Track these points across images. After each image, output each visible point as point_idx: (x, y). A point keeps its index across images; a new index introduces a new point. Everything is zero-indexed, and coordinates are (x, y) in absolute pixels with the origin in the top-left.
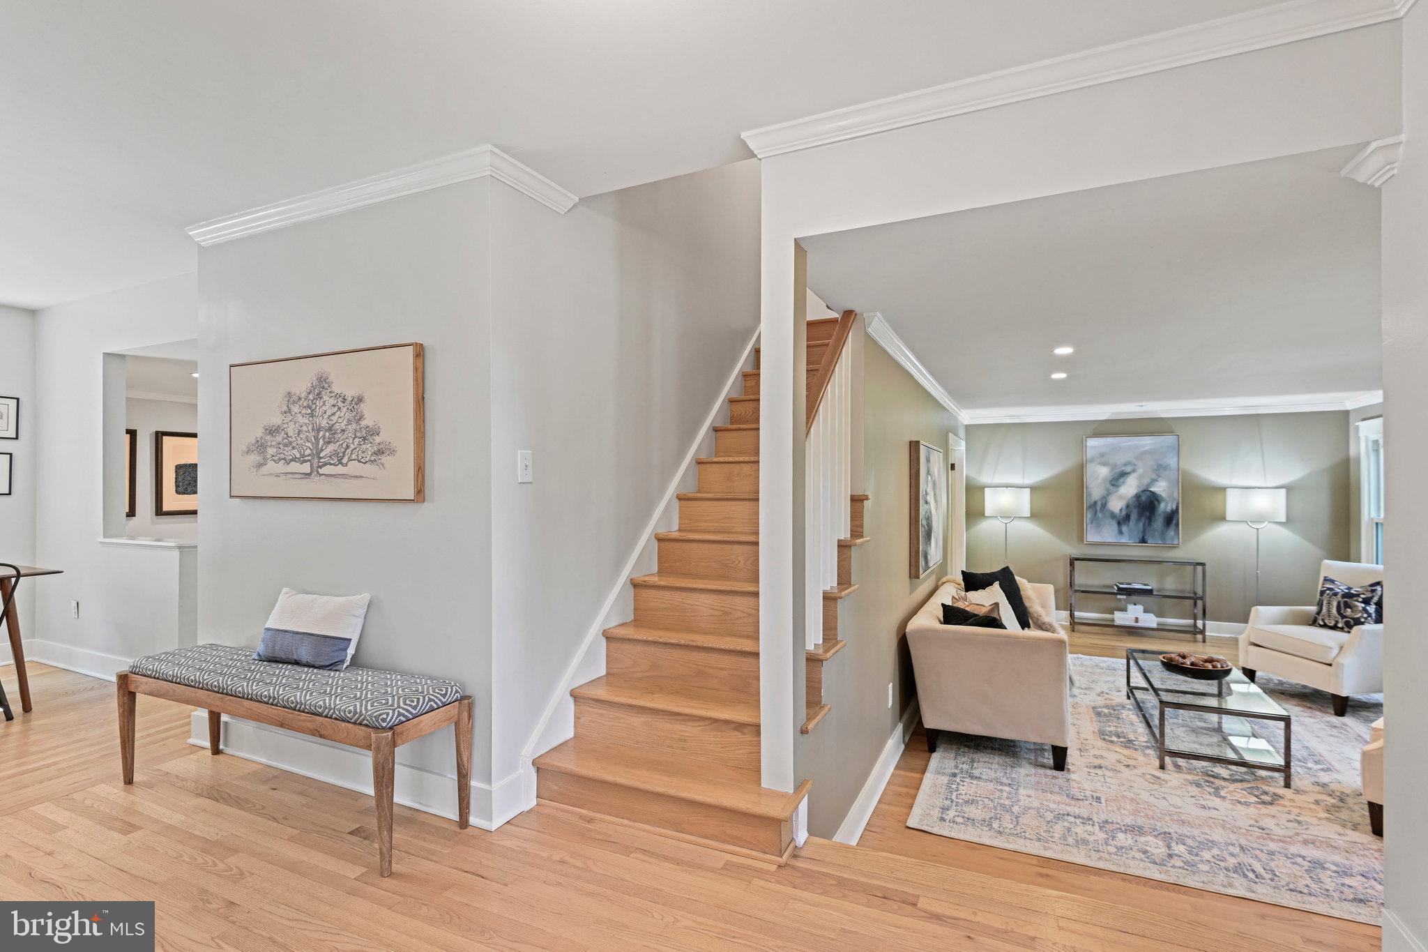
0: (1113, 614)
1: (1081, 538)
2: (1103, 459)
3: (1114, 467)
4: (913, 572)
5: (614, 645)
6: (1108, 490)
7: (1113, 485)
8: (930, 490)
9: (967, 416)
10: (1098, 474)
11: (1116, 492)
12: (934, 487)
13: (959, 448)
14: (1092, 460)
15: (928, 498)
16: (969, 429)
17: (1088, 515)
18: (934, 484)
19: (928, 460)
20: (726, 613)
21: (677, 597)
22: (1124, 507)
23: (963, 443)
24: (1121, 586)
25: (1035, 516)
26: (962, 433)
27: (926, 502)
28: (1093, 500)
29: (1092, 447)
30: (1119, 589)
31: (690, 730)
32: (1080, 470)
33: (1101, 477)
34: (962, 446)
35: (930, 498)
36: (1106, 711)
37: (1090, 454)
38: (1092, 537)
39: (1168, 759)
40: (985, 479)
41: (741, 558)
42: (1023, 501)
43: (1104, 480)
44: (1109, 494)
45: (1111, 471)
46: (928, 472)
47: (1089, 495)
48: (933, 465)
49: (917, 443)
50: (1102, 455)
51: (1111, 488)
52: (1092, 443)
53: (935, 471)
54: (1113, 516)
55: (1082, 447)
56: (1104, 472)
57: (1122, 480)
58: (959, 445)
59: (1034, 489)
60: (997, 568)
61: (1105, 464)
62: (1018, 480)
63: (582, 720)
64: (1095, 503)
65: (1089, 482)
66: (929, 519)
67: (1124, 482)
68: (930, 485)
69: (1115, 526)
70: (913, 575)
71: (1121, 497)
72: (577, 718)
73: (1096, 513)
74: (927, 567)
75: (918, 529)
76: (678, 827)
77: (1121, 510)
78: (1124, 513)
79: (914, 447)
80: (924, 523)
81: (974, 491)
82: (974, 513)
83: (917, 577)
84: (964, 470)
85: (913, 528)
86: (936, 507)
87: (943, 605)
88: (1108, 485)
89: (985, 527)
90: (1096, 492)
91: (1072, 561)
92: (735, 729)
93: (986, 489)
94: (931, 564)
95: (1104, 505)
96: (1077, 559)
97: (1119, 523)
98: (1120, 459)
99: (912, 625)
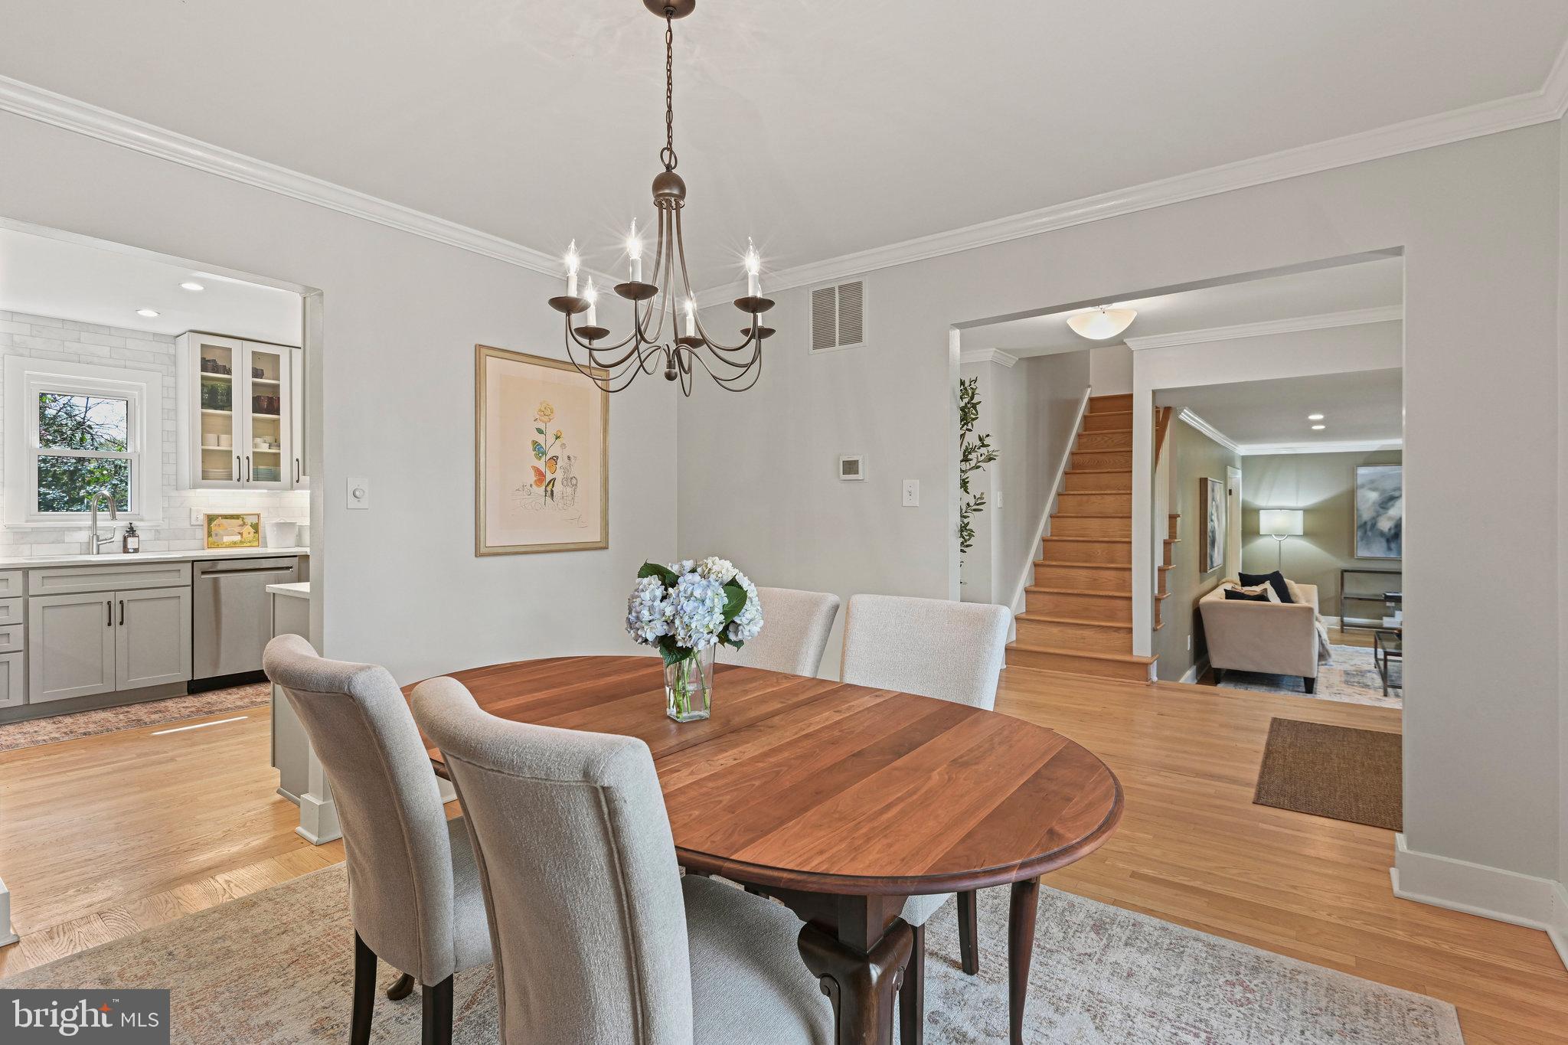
0: (1382, 619)
1: (1352, 553)
2: (1372, 485)
3: (1383, 492)
4: (1202, 568)
5: (1031, 596)
6: (1377, 512)
7: (1383, 508)
8: (1214, 512)
9: (1243, 450)
10: (1369, 498)
11: (1386, 513)
12: (1217, 510)
13: (1237, 476)
14: (1363, 486)
15: (1213, 517)
16: (1245, 459)
17: (1359, 534)
18: (1217, 507)
19: (1213, 490)
20: (1095, 580)
21: (1063, 572)
22: (1393, 527)
23: (1240, 472)
24: (1388, 594)
25: (1307, 534)
26: (1238, 464)
27: (1212, 520)
28: (1363, 521)
29: (1363, 475)
30: (1386, 597)
31: (1087, 633)
32: (1351, 495)
33: (1371, 502)
34: (1239, 474)
35: (1214, 518)
36: (1355, 673)
37: (1360, 481)
38: (1362, 553)
39: (1390, 690)
40: (1260, 501)
41: (1099, 551)
42: (1297, 523)
43: (1374, 503)
44: (1378, 515)
45: (1380, 496)
46: (1213, 499)
47: (1360, 516)
48: (1217, 494)
49: (1206, 479)
50: (1372, 482)
51: (1381, 510)
52: (1363, 471)
53: (1218, 498)
54: (1382, 534)
55: (1354, 475)
56: (1373, 496)
57: (1390, 503)
58: (1236, 474)
59: (1307, 511)
60: (1269, 572)
61: (1374, 489)
62: (1293, 504)
63: (1021, 631)
64: (1365, 523)
65: (1359, 504)
66: (1213, 532)
67: (1393, 505)
68: (1214, 508)
69: (1384, 544)
70: (1202, 570)
71: (1390, 518)
72: (1017, 630)
73: (1365, 532)
74: (1212, 567)
75: (1205, 539)
76: (1090, 672)
77: (1390, 529)
78: (1393, 532)
79: (1203, 482)
80: (1210, 534)
81: (1250, 513)
82: (1250, 532)
83: (1205, 571)
84: (1241, 495)
85: (1202, 537)
86: (1218, 524)
87: (1225, 590)
88: (1378, 508)
89: (1260, 544)
90: (1366, 515)
91: (1344, 571)
92: (1115, 631)
93: (1261, 512)
94: (1215, 565)
95: (1374, 525)
96: (1346, 571)
97: (1388, 541)
98: (1389, 485)
99: (1203, 600)
